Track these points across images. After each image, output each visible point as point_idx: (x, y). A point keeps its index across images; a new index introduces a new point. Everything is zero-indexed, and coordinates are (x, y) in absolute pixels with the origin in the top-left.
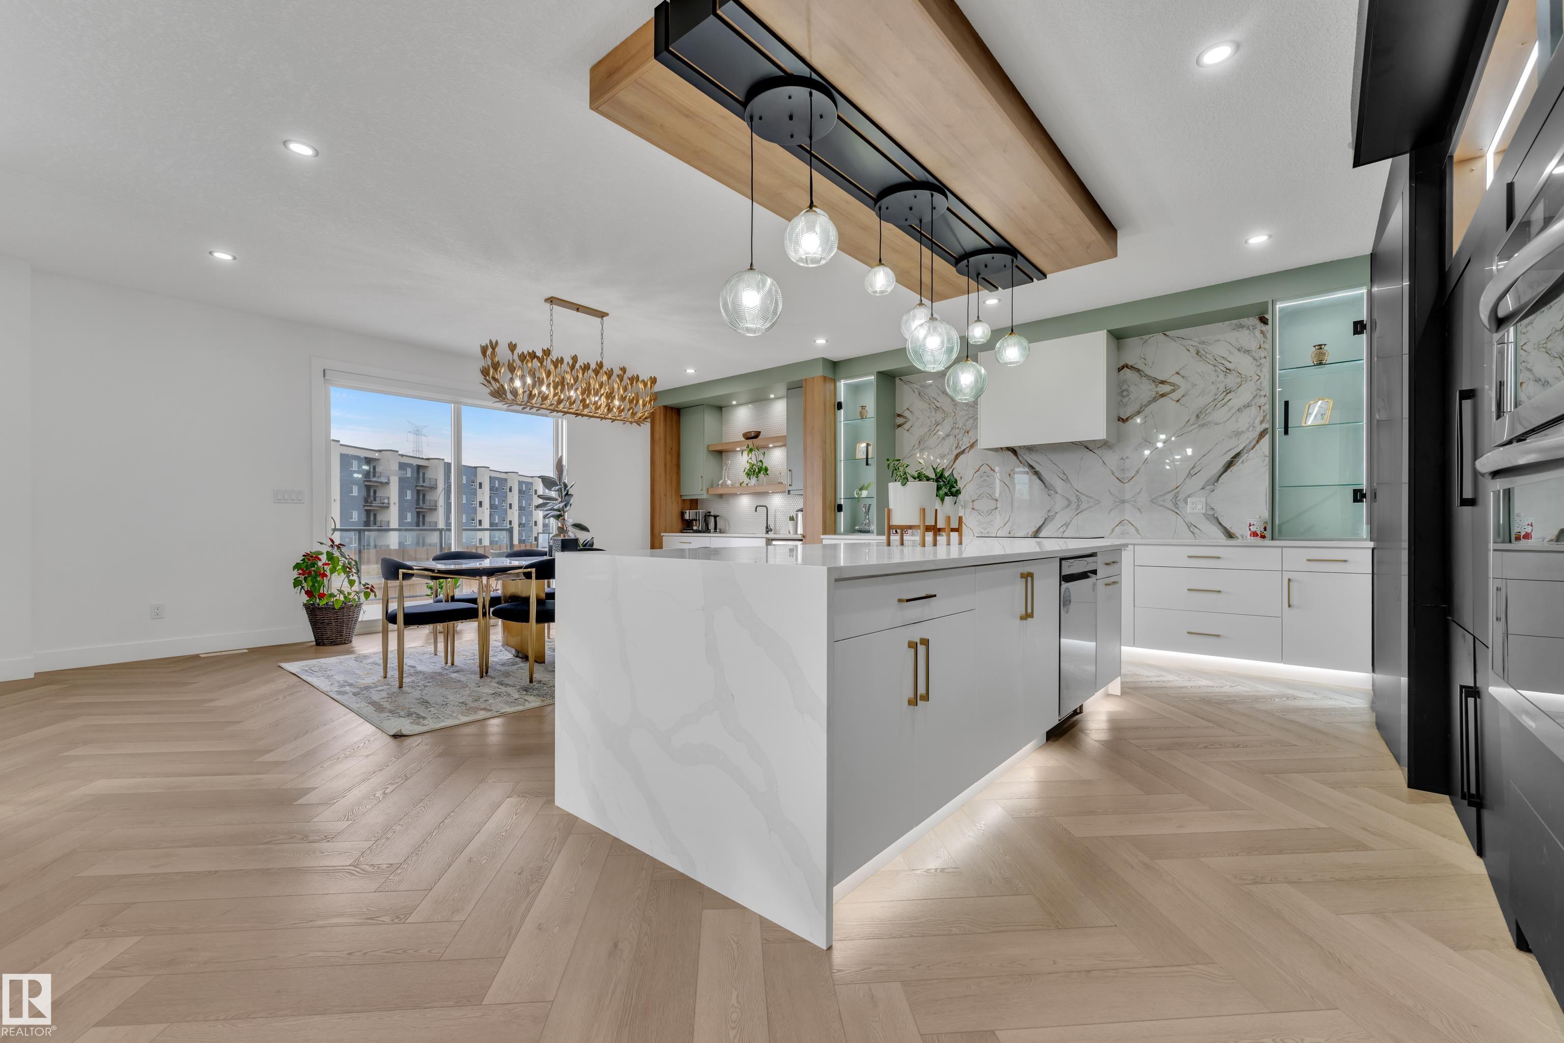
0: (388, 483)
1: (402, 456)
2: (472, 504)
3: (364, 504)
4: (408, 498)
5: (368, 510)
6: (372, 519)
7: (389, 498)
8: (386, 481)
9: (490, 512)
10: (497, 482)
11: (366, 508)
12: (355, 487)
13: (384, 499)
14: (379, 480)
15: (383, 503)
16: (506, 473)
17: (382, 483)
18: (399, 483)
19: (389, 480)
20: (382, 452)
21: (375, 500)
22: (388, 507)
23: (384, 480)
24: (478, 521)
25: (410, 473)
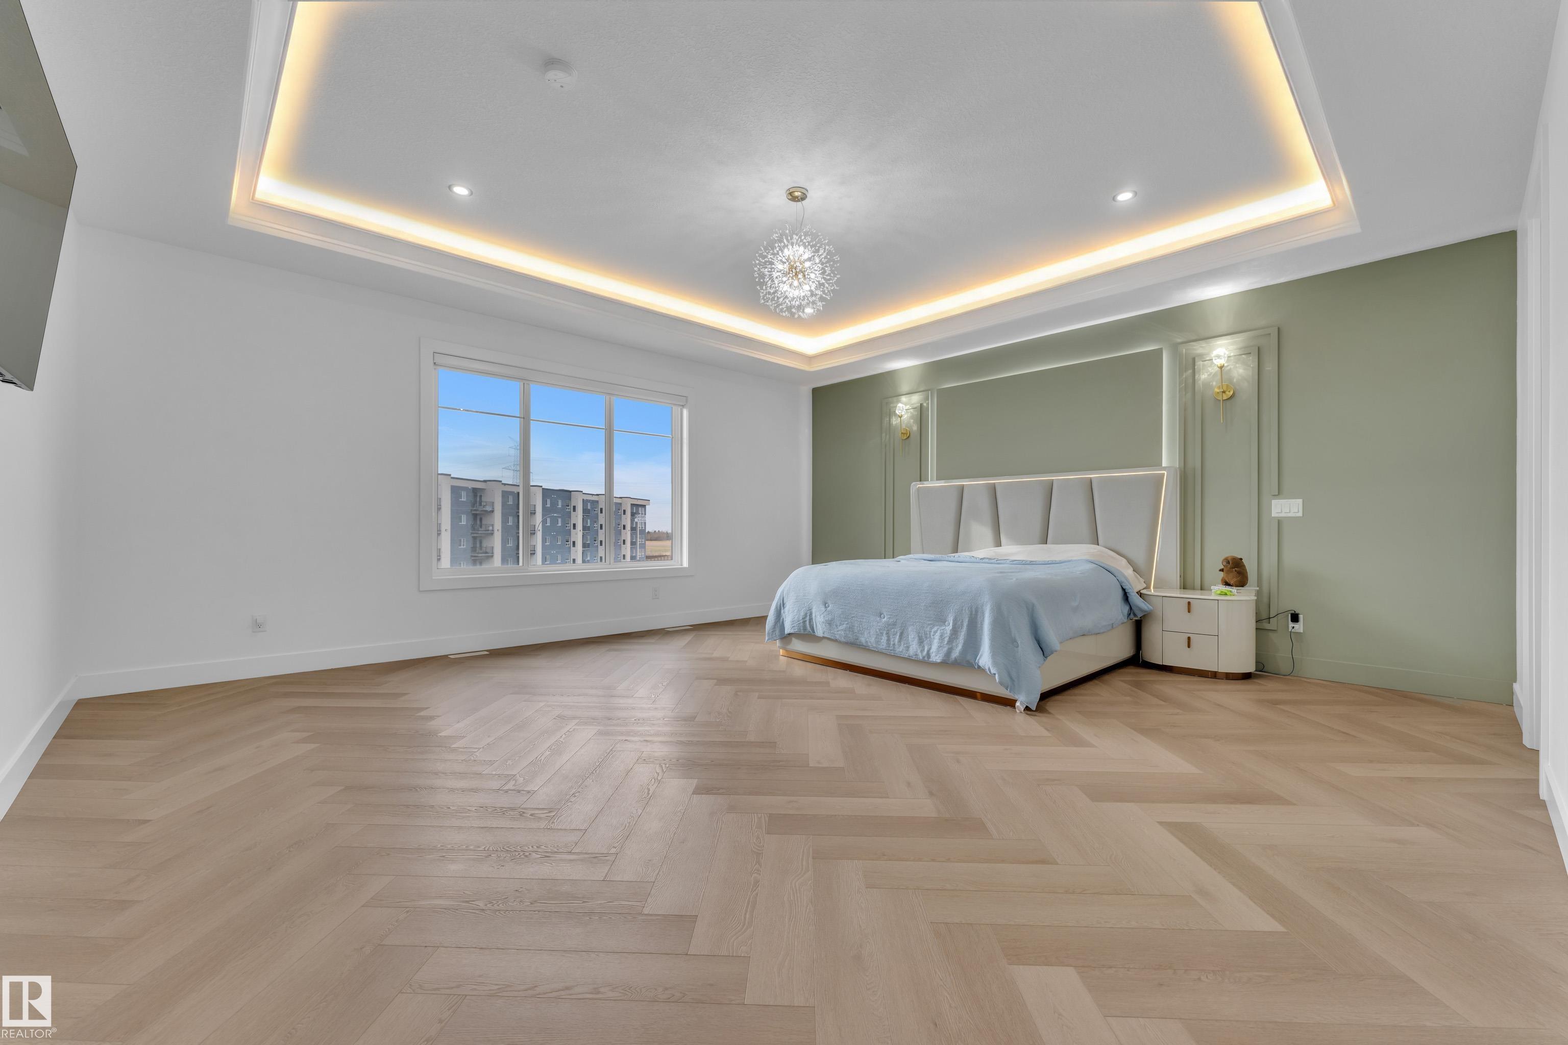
0: (493, 511)
1: (505, 484)
2: (567, 527)
3: (471, 532)
4: (510, 524)
5: (474, 537)
6: (478, 545)
7: (493, 526)
8: (491, 509)
9: (583, 533)
10: (589, 504)
11: (473, 535)
12: (464, 516)
13: (489, 527)
14: (484, 509)
15: (488, 530)
16: (598, 495)
17: (486, 511)
18: (502, 510)
19: (493, 509)
20: (488, 482)
21: (481, 526)
22: (492, 534)
23: (488, 508)
24: (572, 542)
25: (512, 501)
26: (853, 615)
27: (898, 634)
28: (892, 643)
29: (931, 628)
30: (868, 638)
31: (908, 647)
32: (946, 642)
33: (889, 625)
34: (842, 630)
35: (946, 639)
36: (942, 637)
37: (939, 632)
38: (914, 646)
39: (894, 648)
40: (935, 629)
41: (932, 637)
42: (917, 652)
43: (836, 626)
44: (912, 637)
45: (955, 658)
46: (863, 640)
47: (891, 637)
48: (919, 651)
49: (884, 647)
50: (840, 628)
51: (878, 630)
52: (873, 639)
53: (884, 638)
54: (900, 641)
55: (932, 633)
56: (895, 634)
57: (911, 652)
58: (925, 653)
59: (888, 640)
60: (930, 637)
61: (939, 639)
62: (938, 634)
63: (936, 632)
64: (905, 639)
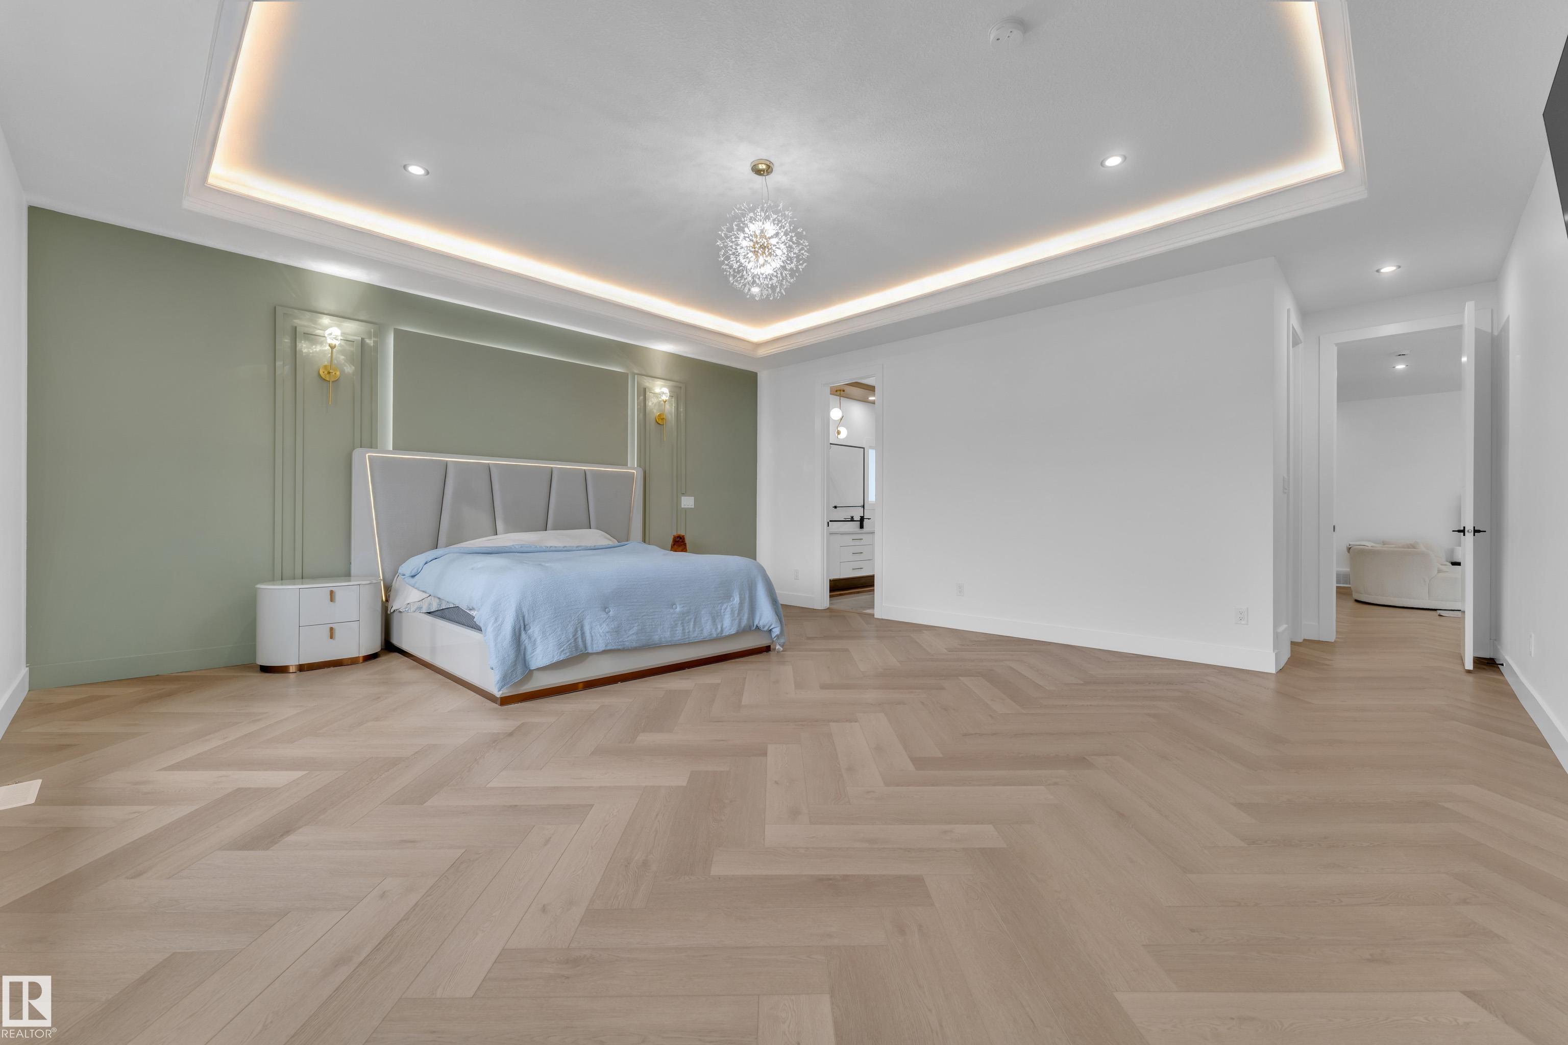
26: (643, 614)
27: (693, 620)
28: (687, 631)
29: (721, 607)
30: (663, 634)
31: (702, 630)
32: (736, 615)
33: (683, 614)
34: (633, 634)
35: (736, 612)
36: (732, 612)
37: (729, 608)
38: (708, 627)
39: (689, 635)
40: (725, 606)
41: (722, 614)
42: (711, 632)
43: (625, 631)
44: (705, 619)
45: (744, 627)
46: (656, 638)
47: (686, 625)
48: (713, 630)
49: (680, 637)
50: (631, 632)
51: (672, 623)
52: (668, 633)
53: (679, 628)
54: (694, 627)
55: (723, 611)
56: (689, 622)
57: (706, 633)
58: (719, 629)
59: (684, 629)
60: (721, 615)
61: (731, 614)
62: (729, 609)
63: (726, 609)
64: (698, 623)
